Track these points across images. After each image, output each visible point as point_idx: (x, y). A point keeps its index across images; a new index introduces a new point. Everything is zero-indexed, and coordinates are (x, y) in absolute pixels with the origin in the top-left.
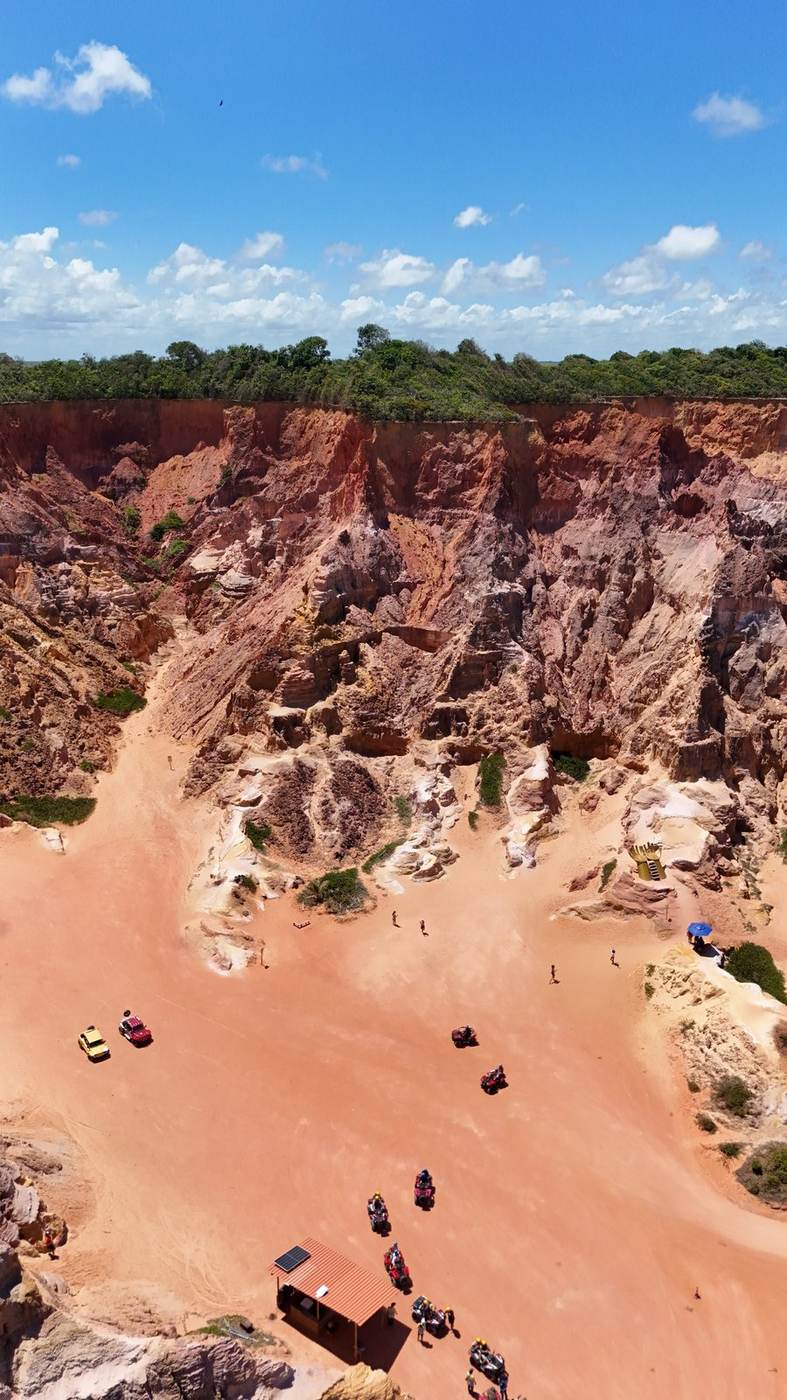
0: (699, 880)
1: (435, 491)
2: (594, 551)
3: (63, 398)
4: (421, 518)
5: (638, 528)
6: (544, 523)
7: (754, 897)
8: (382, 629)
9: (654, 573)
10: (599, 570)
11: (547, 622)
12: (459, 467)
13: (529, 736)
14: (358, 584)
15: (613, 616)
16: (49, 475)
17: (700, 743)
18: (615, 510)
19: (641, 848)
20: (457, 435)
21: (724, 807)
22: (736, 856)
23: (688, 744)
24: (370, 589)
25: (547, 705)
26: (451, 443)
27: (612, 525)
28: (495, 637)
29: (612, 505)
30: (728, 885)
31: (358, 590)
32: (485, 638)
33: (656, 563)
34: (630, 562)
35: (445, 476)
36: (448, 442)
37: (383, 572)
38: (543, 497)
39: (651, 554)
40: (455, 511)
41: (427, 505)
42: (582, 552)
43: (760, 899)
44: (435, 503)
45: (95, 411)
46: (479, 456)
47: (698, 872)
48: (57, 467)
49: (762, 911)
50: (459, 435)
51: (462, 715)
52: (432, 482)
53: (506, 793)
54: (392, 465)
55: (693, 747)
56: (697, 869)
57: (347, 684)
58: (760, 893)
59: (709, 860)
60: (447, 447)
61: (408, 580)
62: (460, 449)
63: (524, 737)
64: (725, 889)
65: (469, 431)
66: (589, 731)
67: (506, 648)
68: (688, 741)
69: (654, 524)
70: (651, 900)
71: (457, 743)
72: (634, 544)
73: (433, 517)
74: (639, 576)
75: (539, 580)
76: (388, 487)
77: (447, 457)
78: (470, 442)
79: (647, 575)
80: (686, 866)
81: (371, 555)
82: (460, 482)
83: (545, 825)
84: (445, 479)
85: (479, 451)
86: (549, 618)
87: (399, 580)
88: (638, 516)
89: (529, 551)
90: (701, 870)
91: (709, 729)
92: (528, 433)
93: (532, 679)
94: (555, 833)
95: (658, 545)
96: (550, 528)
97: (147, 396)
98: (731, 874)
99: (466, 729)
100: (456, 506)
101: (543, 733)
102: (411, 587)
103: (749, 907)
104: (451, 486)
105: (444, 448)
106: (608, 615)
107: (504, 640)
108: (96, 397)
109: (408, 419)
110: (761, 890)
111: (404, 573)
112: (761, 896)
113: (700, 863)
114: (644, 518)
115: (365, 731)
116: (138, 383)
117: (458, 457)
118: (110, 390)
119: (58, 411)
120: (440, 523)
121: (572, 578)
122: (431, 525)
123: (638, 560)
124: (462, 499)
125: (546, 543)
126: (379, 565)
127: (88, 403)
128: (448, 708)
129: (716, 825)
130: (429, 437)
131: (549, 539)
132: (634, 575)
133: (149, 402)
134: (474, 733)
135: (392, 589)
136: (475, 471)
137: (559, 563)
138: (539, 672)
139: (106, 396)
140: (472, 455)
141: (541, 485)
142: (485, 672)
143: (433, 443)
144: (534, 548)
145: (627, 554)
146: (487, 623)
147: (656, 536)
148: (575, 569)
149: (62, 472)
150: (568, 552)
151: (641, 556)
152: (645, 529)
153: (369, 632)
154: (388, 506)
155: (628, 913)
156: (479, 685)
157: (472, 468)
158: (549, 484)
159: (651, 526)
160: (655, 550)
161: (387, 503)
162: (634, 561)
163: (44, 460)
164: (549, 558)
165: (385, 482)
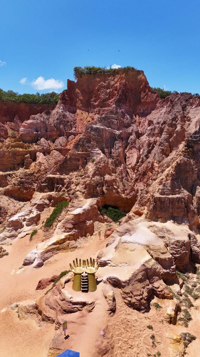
0: (124, 298)
1: (99, 101)
2: (160, 120)
3: (25, 102)
4: (92, 112)
5: (180, 108)
6: (143, 113)
7: (181, 322)
8: (54, 148)
9: (185, 127)
10: (161, 128)
11: (132, 151)
12: (108, 91)
13: (86, 192)
14: (49, 130)
15: (162, 146)
16: (14, 123)
17: (171, 196)
18: (172, 102)
19: (84, 261)
20: (109, 78)
21: (178, 241)
22: (181, 281)
23: (161, 196)
24: (55, 133)
25: (105, 179)
26: (106, 82)
27: (170, 109)
28: (88, 146)
29: (171, 100)
30: (157, 306)
31: (48, 133)
32: (83, 146)
33: (187, 123)
34: (174, 122)
35: (103, 95)
36: (105, 81)
37: (62, 126)
38: (142, 101)
39: (186, 119)
40: (105, 108)
41: (94, 107)
42: (155, 122)
43: (187, 326)
44: (98, 106)
45: (35, 107)
46: (116, 85)
47: (124, 290)
48: (17, 121)
49: (178, 341)
50: (110, 78)
51: (61, 181)
52: (97, 97)
53: (59, 221)
54: (83, 91)
55: (165, 198)
56: (124, 287)
57: (25, 169)
58: (190, 319)
59: (140, 281)
60: (105, 83)
61: (75, 132)
62: (109, 83)
63: (83, 193)
64: (153, 311)
65: (114, 76)
66: (130, 197)
67: (92, 151)
68: (161, 194)
69: (189, 106)
70: (65, 311)
71: (53, 195)
72: (177, 114)
73: (96, 112)
74: (179, 128)
75: (134, 134)
76: (79, 100)
77: (104, 87)
78: (113, 80)
79: (182, 127)
80: (116, 283)
81: (57, 119)
82: (108, 96)
83: (68, 242)
84: (102, 96)
85: (116, 83)
86: (134, 149)
87: (70, 131)
88: (181, 102)
89: (133, 123)
90: (127, 290)
91: (180, 189)
92: (138, 75)
93: (100, 165)
94: (74, 248)
95: (189, 115)
96: (144, 114)
97: (52, 103)
98: (164, 297)
99: (61, 188)
100: (106, 106)
101: (97, 192)
102: (75, 135)
103: (167, 335)
104: (104, 98)
105: (104, 83)
106: (159, 146)
107: (93, 147)
108: (36, 103)
109: (91, 74)
110: (192, 317)
111: (74, 129)
112: (190, 323)
113: (128, 283)
114: (184, 103)
115: (20, 188)
116: (50, 100)
117: (108, 87)
118: (41, 101)
119: (23, 106)
120: (99, 114)
121: (150, 134)
122: (95, 114)
123: (178, 121)
124: (108, 103)
125: (142, 121)
126: (60, 123)
127: (33, 104)
128: (54, 177)
129: (163, 253)
130: (98, 80)
131: (144, 119)
132: (176, 128)
133: (52, 105)
134: (64, 191)
135: (65, 134)
136: (114, 91)
137: (146, 128)
138: (104, 162)
139: (39, 103)
140: (114, 85)
141: (142, 96)
142: (80, 162)
143: (99, 82)
144: (135, 121)
145: (173, 119)
146: (85, 139)
147: (189, 111)
148: (152, 129)
149: (18, 122)
150: (150, 123)
151: (180, 119)
152: (184, 108)
153: (45, 148)
154: (78, 107)
155: (43, 320)
156: (76, 169)
157: (113, 90)
158: (145, 95)
159: (188, 107)
160: (188, 117)
161: (77, 105)
162: (177, 122)
163: (14, 119)
164: (142, 127)
165: (79, 98)
